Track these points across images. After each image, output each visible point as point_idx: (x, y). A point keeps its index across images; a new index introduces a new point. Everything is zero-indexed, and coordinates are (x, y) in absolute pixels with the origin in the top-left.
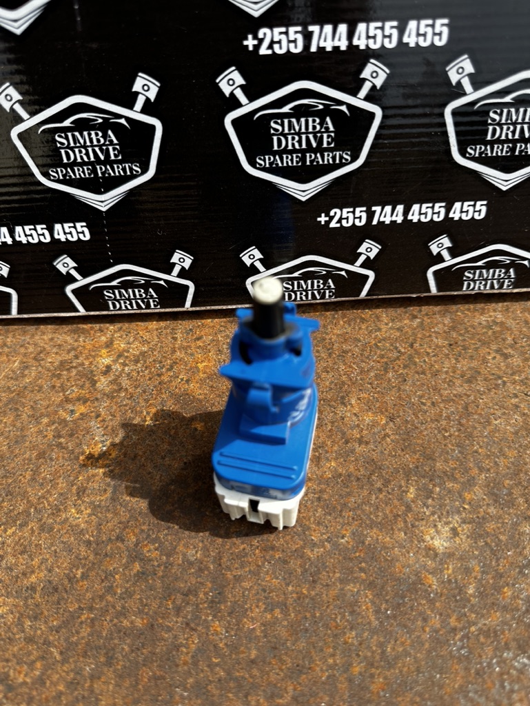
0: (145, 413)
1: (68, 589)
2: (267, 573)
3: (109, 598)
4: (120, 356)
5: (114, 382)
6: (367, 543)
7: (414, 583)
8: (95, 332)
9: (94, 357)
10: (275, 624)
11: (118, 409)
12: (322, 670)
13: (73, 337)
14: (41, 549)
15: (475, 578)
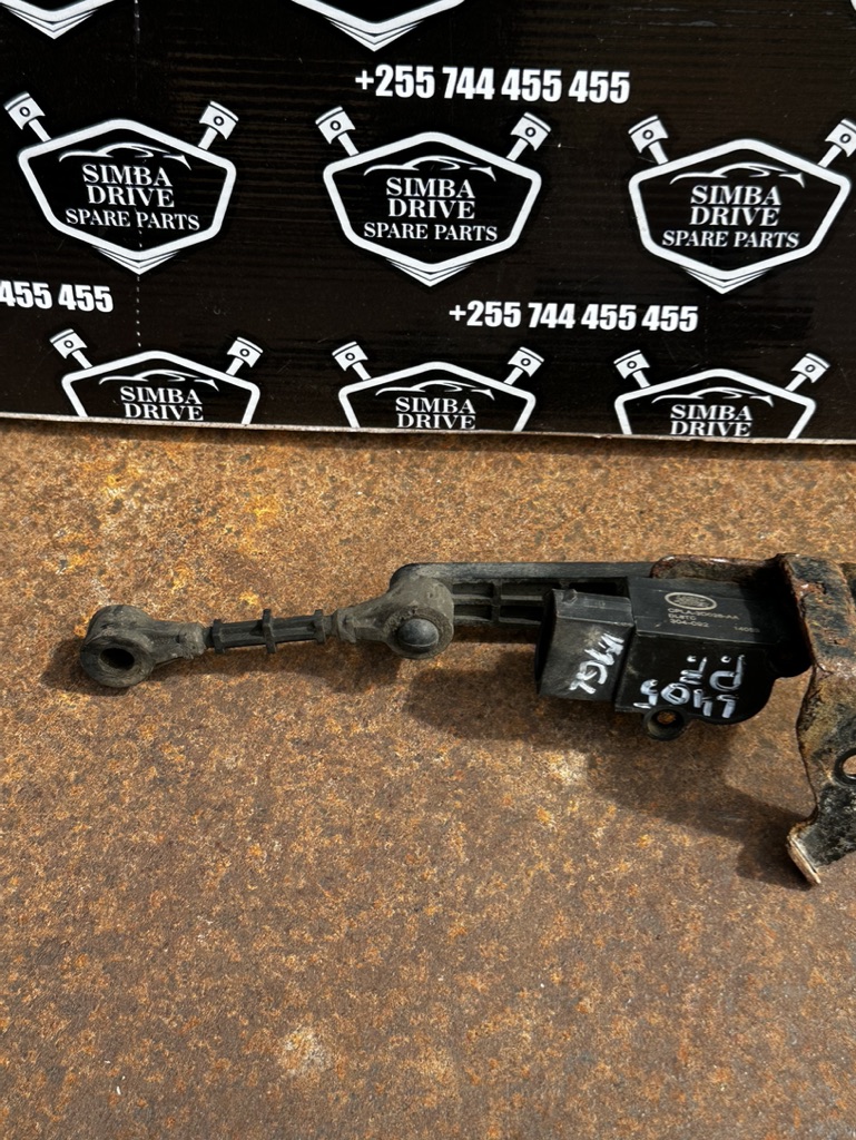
0: (172, 574)
1: (56, 793)
2: (331, 789)
3: (114, 807)
4: (136, 486)
5: (127, 525)
6: (469, 765)
7: (525, 819)
8: (98, 446)
9: (96, 486)
10: (333, 851)
11: (133, 565)
12: (388, 907)
13: (64, 452)
14: (18, 743)
15: (608, 820)
